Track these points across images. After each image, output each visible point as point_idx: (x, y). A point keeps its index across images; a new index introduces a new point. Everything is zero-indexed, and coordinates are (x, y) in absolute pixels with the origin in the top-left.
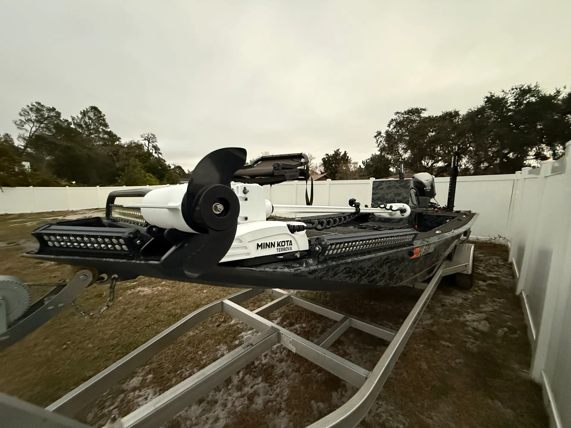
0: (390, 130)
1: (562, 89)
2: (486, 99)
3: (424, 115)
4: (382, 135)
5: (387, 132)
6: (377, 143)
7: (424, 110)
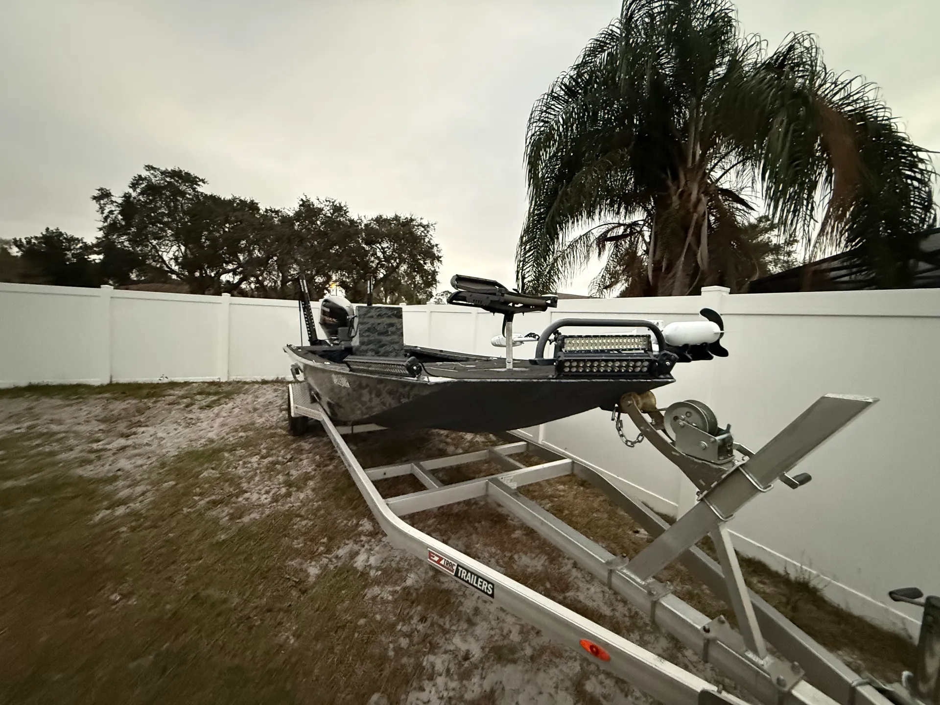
0: (134, 194)
1: (363, 218)
2: (301, 203)
3: (202, 189)
4: (114, 199)
5: (127, 197)
6: (102, 213)
7: (203, 181)
